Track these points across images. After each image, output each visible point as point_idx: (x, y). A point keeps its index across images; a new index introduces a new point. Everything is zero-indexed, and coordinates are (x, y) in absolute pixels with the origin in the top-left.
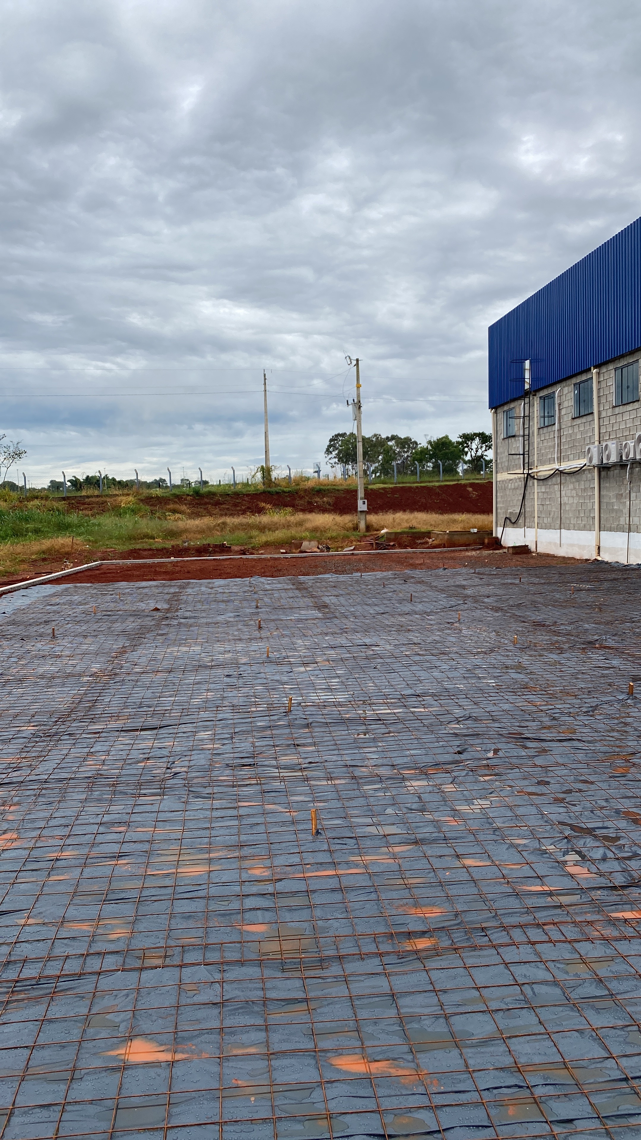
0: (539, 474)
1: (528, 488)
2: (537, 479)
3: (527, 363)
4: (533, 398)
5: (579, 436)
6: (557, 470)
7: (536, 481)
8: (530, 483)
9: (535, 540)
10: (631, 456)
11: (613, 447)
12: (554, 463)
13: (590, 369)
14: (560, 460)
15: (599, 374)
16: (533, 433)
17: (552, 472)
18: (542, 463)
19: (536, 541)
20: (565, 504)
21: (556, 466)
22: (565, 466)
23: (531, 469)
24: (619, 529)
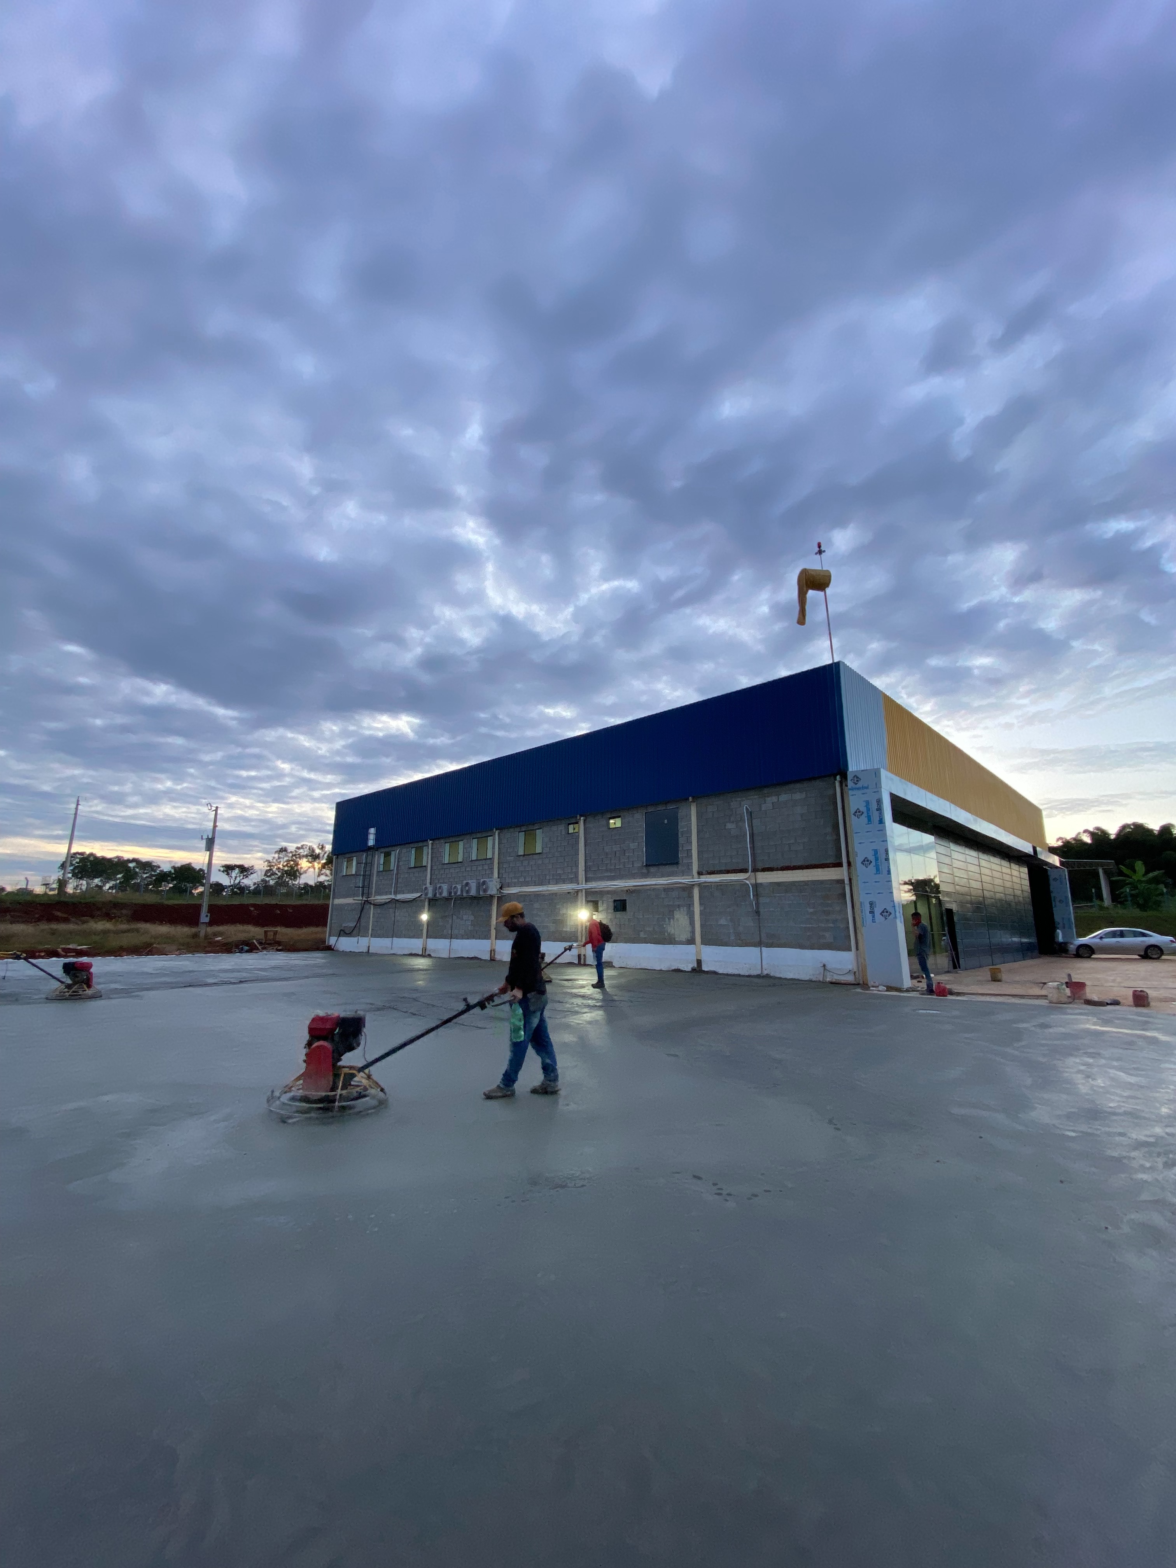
0: (375, 901)
1: (365, 911)
2: (374, 904)
3: (372, 831)
4: (375, 852)
5: (414, 879)
6: (394, 899)
7: (372, 906)
8: (367, 906)
9: (368, 945)
10: (459, 893)
11: (445, 887)
12: (391, 895)
13: (427, 840)
14: (396, 893)
15: (432, 844)
16: (373, 874)
17: (390, 900)
18: (379, 893)
19: (369, 947)
20: (398, 921)
21: (393, 897)
22: (399, 897)
23: (370, 898)
24: (444, 937)
